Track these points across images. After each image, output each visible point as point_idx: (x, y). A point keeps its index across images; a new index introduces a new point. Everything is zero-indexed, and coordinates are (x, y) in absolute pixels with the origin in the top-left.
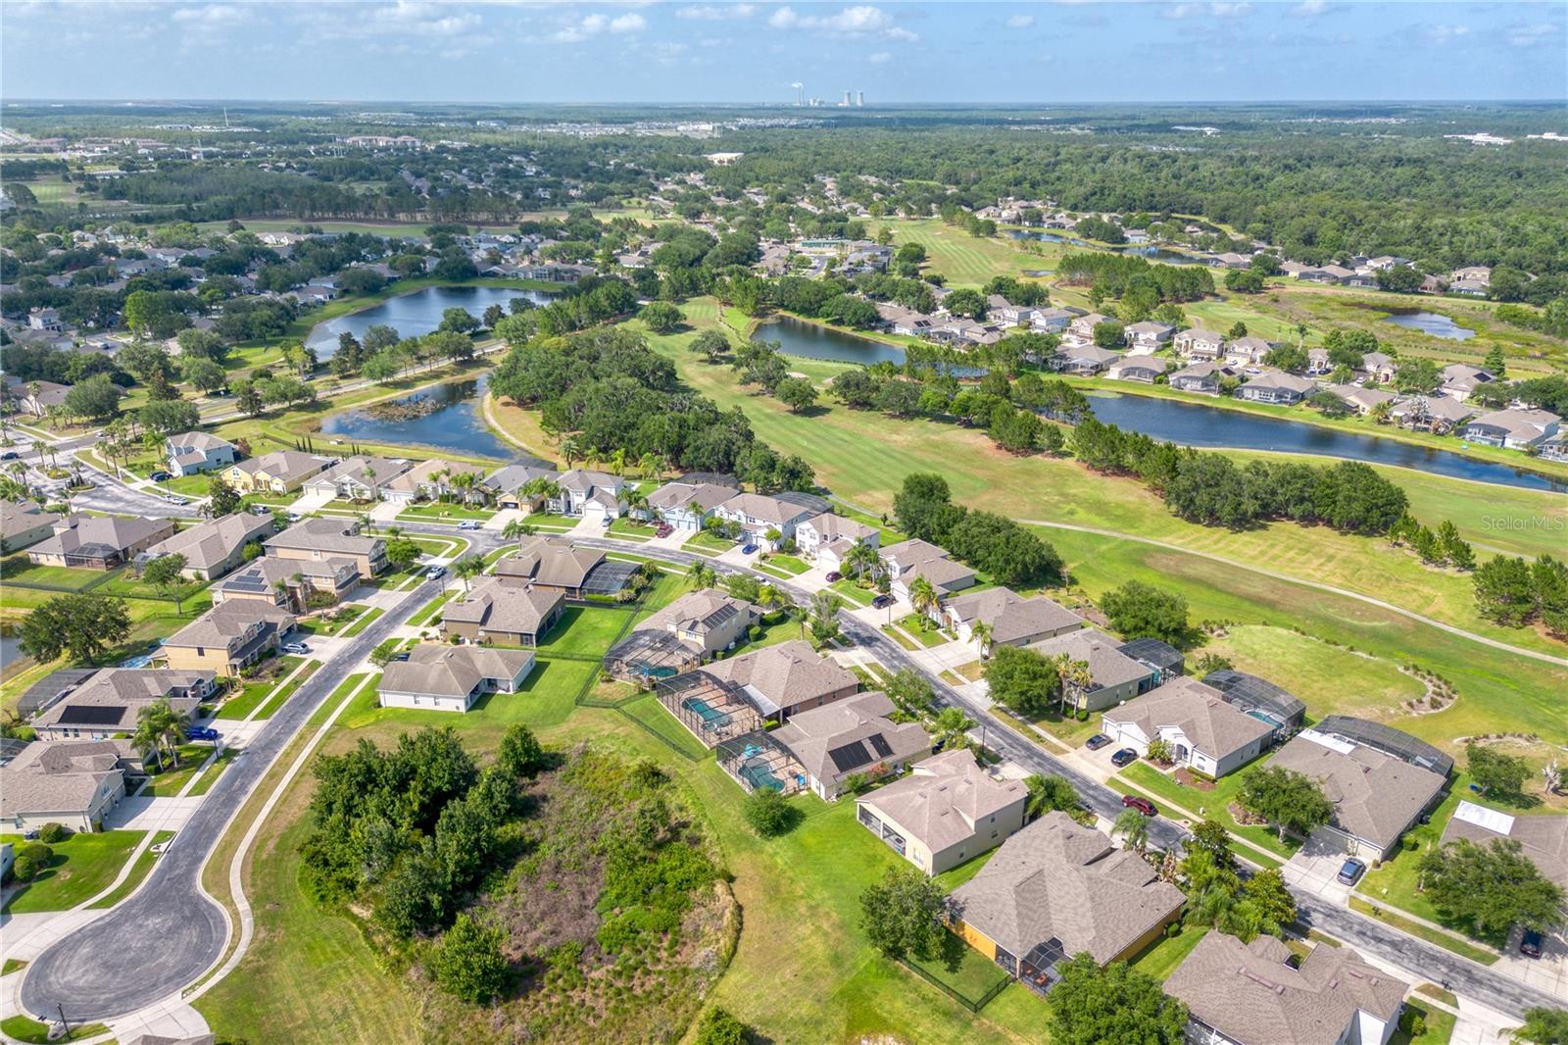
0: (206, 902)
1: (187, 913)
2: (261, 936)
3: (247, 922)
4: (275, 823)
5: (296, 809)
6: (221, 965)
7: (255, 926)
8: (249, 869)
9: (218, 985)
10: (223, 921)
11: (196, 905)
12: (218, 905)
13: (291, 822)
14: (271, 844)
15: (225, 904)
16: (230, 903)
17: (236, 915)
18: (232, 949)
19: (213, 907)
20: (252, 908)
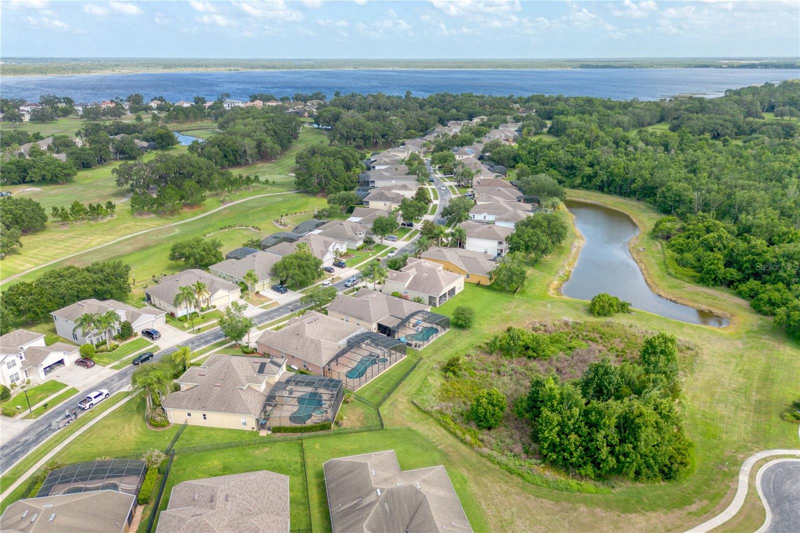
0: (769, 502)
1: (787, 505)
2: (741, 456)
3: (746, 468)
4: (678, 523)
5: (654, 520)
6: (777, 457)
7: (742, 463)
8: (723, 501)
9: (782, 447)
10: (763, 481)
11: (777, 505)
12: (760, 493)
13: (665, 514)
14: (693, 508)
15: (755, 489)
16: (751, 486)
17: (752, 476)
18: (766, 460)
19: (765, 495)
20: (738, 473)
